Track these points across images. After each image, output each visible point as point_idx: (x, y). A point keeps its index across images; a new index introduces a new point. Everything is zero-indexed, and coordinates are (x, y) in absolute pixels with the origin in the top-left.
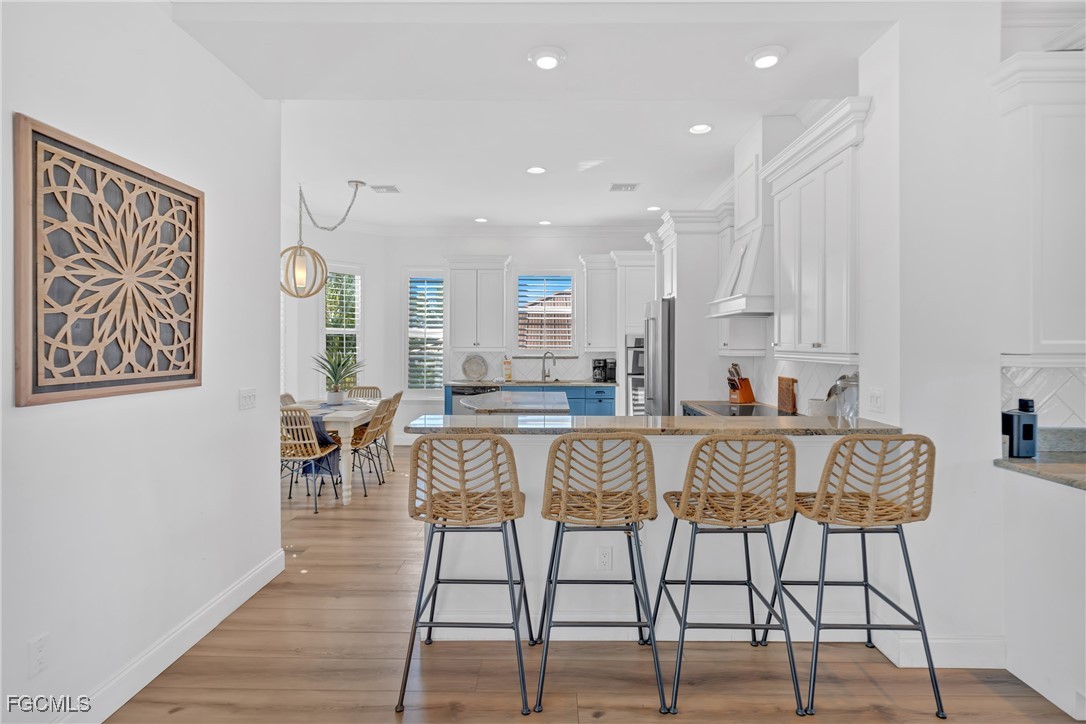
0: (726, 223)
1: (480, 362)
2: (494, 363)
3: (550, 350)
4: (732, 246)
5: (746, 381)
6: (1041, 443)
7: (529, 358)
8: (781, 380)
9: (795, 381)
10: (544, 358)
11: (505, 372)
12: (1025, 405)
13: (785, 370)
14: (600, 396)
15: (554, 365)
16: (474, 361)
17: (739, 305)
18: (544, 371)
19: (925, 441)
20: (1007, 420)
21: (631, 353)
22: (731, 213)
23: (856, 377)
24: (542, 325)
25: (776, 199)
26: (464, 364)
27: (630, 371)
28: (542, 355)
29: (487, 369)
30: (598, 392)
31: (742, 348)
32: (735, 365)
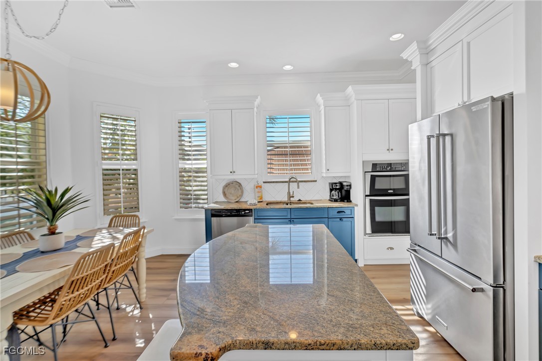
1: (237, 186)
2: (248, 188)
3: (294, 175)
7: (277, 182)
10: (289, 182)
11: (257, 195)
14: (341, 215)
15: (298, 187)
16: (233, 186)
18: (289, 193)
21: (368, 177)
24: (286, 155)
26: (224, 188)
27: (368, 193)
28: (288, 180)
29: (242, 192)
30: (339, 212)
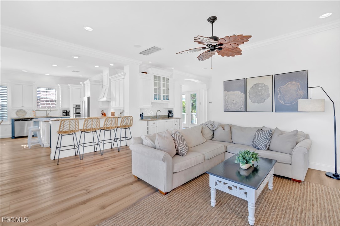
0: (101, 83)
1: (23, 111)
2: (29, 112)
4: (102, 88)
5: (105, 113)
6: (144, 118)
7: (41, 110)
8: (112, 112)
9: (114, 112)
10: (47, 110)
11: (33, 114)
12: (143, 113)
13: (112, 110)
15: (51, 112)
17: (105, 99)
18: (47, 114)
19: (132, 117)
20: (140, 115)
21: (74, 109)
22: (102, 82)
23: (124, 111)
24: (44, 101)
25: (111, 82)
27: (74, 113)
29: (26, 114)
31: (104, 107)
32: (103, 110)
